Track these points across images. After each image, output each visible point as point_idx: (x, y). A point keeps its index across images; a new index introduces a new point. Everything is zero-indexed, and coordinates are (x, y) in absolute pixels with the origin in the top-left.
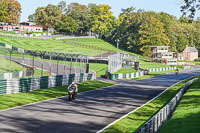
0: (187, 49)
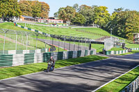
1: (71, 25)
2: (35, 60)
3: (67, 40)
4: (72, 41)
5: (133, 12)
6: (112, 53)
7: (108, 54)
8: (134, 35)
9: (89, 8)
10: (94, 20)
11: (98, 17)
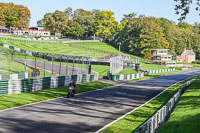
0: (185, 52)
1: (62, 38)
2: (10, 90)
3: (56, 60)
4: (63, 61)
5: (150, 19)
6: (122, 77)
7: (115, 78)
8: (152, 52)
9: (88, 13)
10: (95, 31)
11: (101, 26)
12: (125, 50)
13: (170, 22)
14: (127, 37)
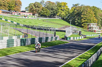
1: (39, 17)
10: (57, 13)
11: (60, 10)
12: (73, 24)
13: (98, 9)
14: (74, 17)
